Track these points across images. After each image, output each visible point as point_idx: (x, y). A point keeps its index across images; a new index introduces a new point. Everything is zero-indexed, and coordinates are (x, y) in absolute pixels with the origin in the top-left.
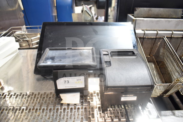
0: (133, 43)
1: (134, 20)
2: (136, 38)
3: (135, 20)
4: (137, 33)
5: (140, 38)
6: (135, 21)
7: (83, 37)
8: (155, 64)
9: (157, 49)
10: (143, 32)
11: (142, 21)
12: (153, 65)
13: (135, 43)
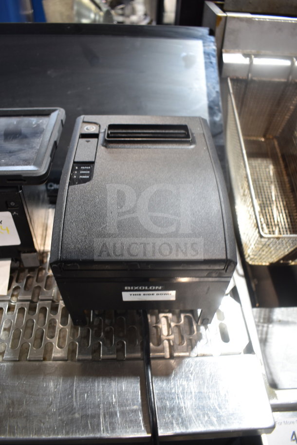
0: (209, 95)
1: (220, 18)
2: (222, 80)
3: (223, 20)
4: (229, 65)
5: (235, 81)
6: (222, 23)
7: (49, 72)
8: (276, 164)
9: (287, 117)
10: (246, 61)
11: (244, 24)
12: (271, 167)
13: (214, 95)
